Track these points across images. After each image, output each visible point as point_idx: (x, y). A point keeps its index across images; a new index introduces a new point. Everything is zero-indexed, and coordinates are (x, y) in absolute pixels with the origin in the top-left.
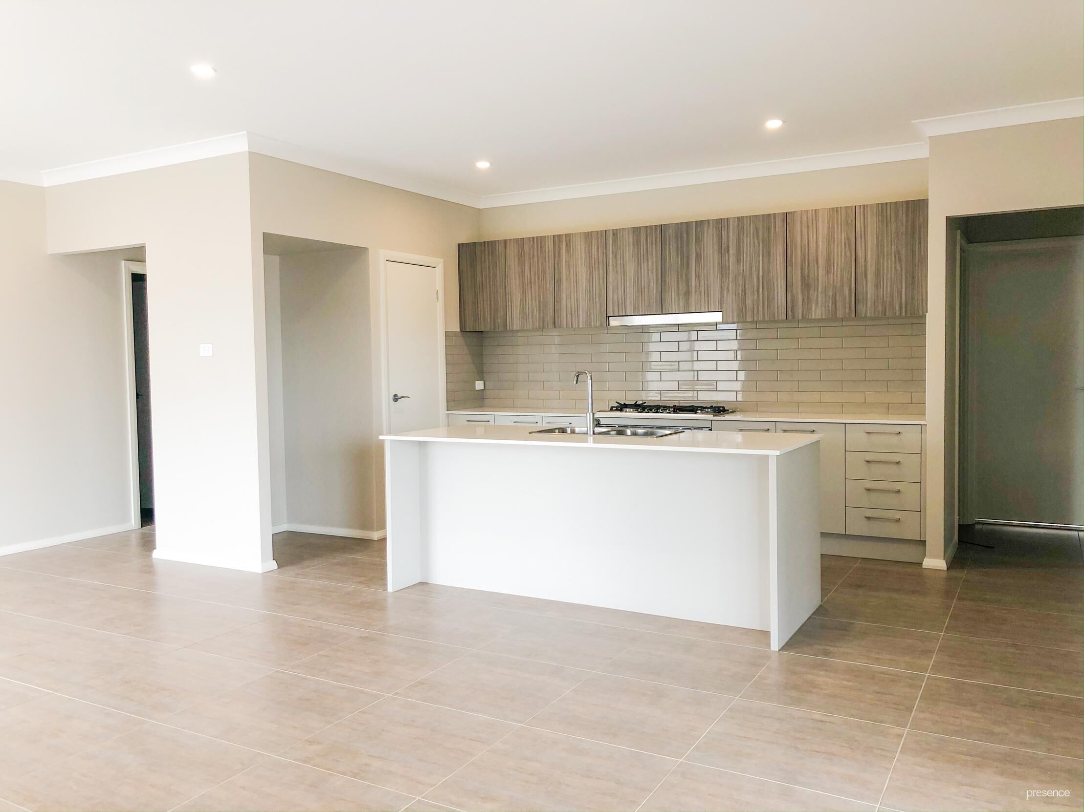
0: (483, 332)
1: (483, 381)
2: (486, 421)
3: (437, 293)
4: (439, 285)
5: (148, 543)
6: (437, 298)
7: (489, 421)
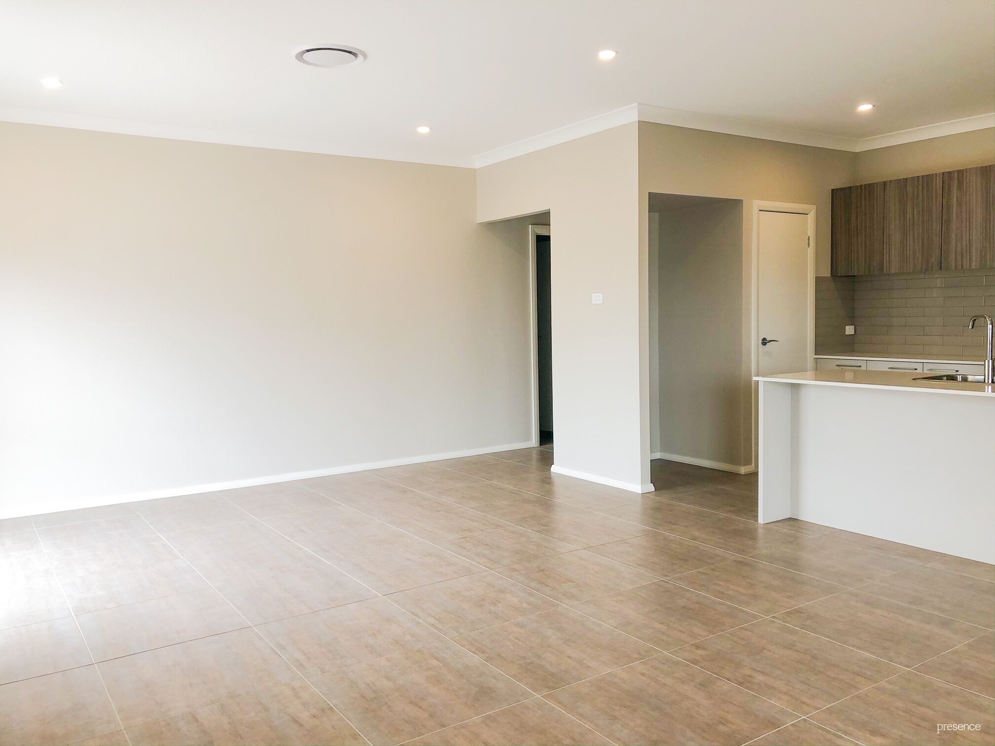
0: (855, 276)
1: (854, 326)
2: (857, 367)
3: (809, 239)
4: (811, 231)
5: (547, 459)
6: (809, 244)
7: (860, 366)
